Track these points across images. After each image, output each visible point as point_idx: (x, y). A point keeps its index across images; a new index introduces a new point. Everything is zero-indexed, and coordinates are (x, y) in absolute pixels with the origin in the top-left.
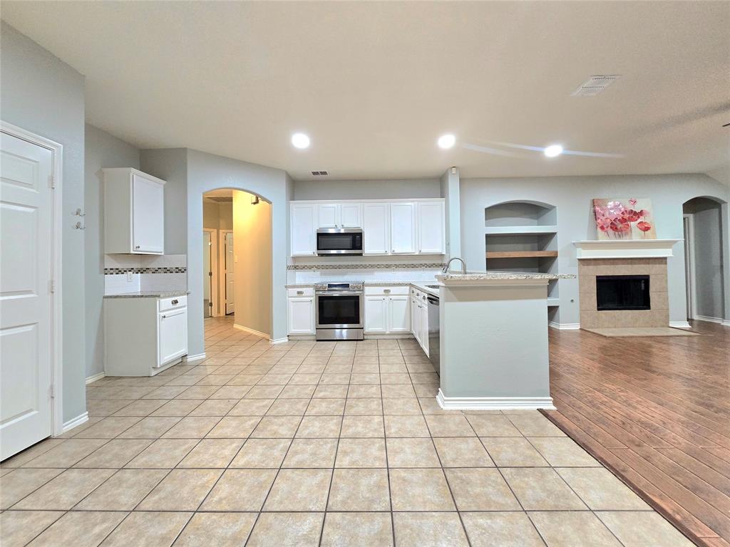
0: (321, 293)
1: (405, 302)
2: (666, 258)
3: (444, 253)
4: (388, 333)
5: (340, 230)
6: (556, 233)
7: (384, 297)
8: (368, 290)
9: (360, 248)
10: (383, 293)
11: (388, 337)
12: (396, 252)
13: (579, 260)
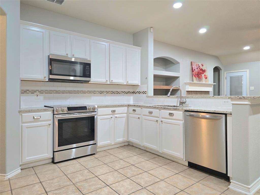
0: (60, 116)
1: (125, 118)
2: (209, 92)
3: (140, 84)
4: (113, 144)
5: (71, 58)
6: (179, 77)
7: (111, 116)
8: (100, 111)
9: (89, 76)
10: (111, 113)
11: (114, 147)
12: (113, 82)
13: (187, 91)
